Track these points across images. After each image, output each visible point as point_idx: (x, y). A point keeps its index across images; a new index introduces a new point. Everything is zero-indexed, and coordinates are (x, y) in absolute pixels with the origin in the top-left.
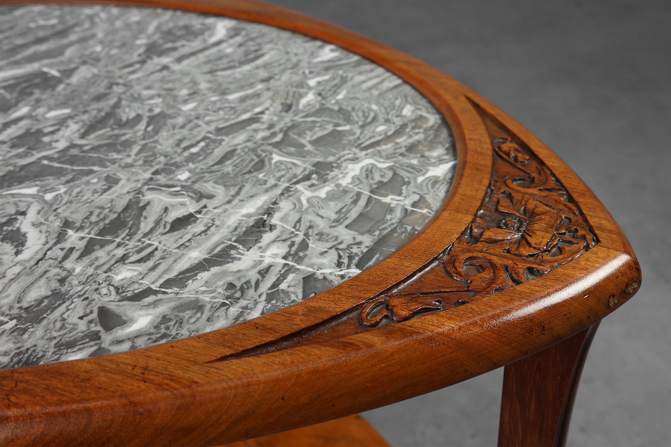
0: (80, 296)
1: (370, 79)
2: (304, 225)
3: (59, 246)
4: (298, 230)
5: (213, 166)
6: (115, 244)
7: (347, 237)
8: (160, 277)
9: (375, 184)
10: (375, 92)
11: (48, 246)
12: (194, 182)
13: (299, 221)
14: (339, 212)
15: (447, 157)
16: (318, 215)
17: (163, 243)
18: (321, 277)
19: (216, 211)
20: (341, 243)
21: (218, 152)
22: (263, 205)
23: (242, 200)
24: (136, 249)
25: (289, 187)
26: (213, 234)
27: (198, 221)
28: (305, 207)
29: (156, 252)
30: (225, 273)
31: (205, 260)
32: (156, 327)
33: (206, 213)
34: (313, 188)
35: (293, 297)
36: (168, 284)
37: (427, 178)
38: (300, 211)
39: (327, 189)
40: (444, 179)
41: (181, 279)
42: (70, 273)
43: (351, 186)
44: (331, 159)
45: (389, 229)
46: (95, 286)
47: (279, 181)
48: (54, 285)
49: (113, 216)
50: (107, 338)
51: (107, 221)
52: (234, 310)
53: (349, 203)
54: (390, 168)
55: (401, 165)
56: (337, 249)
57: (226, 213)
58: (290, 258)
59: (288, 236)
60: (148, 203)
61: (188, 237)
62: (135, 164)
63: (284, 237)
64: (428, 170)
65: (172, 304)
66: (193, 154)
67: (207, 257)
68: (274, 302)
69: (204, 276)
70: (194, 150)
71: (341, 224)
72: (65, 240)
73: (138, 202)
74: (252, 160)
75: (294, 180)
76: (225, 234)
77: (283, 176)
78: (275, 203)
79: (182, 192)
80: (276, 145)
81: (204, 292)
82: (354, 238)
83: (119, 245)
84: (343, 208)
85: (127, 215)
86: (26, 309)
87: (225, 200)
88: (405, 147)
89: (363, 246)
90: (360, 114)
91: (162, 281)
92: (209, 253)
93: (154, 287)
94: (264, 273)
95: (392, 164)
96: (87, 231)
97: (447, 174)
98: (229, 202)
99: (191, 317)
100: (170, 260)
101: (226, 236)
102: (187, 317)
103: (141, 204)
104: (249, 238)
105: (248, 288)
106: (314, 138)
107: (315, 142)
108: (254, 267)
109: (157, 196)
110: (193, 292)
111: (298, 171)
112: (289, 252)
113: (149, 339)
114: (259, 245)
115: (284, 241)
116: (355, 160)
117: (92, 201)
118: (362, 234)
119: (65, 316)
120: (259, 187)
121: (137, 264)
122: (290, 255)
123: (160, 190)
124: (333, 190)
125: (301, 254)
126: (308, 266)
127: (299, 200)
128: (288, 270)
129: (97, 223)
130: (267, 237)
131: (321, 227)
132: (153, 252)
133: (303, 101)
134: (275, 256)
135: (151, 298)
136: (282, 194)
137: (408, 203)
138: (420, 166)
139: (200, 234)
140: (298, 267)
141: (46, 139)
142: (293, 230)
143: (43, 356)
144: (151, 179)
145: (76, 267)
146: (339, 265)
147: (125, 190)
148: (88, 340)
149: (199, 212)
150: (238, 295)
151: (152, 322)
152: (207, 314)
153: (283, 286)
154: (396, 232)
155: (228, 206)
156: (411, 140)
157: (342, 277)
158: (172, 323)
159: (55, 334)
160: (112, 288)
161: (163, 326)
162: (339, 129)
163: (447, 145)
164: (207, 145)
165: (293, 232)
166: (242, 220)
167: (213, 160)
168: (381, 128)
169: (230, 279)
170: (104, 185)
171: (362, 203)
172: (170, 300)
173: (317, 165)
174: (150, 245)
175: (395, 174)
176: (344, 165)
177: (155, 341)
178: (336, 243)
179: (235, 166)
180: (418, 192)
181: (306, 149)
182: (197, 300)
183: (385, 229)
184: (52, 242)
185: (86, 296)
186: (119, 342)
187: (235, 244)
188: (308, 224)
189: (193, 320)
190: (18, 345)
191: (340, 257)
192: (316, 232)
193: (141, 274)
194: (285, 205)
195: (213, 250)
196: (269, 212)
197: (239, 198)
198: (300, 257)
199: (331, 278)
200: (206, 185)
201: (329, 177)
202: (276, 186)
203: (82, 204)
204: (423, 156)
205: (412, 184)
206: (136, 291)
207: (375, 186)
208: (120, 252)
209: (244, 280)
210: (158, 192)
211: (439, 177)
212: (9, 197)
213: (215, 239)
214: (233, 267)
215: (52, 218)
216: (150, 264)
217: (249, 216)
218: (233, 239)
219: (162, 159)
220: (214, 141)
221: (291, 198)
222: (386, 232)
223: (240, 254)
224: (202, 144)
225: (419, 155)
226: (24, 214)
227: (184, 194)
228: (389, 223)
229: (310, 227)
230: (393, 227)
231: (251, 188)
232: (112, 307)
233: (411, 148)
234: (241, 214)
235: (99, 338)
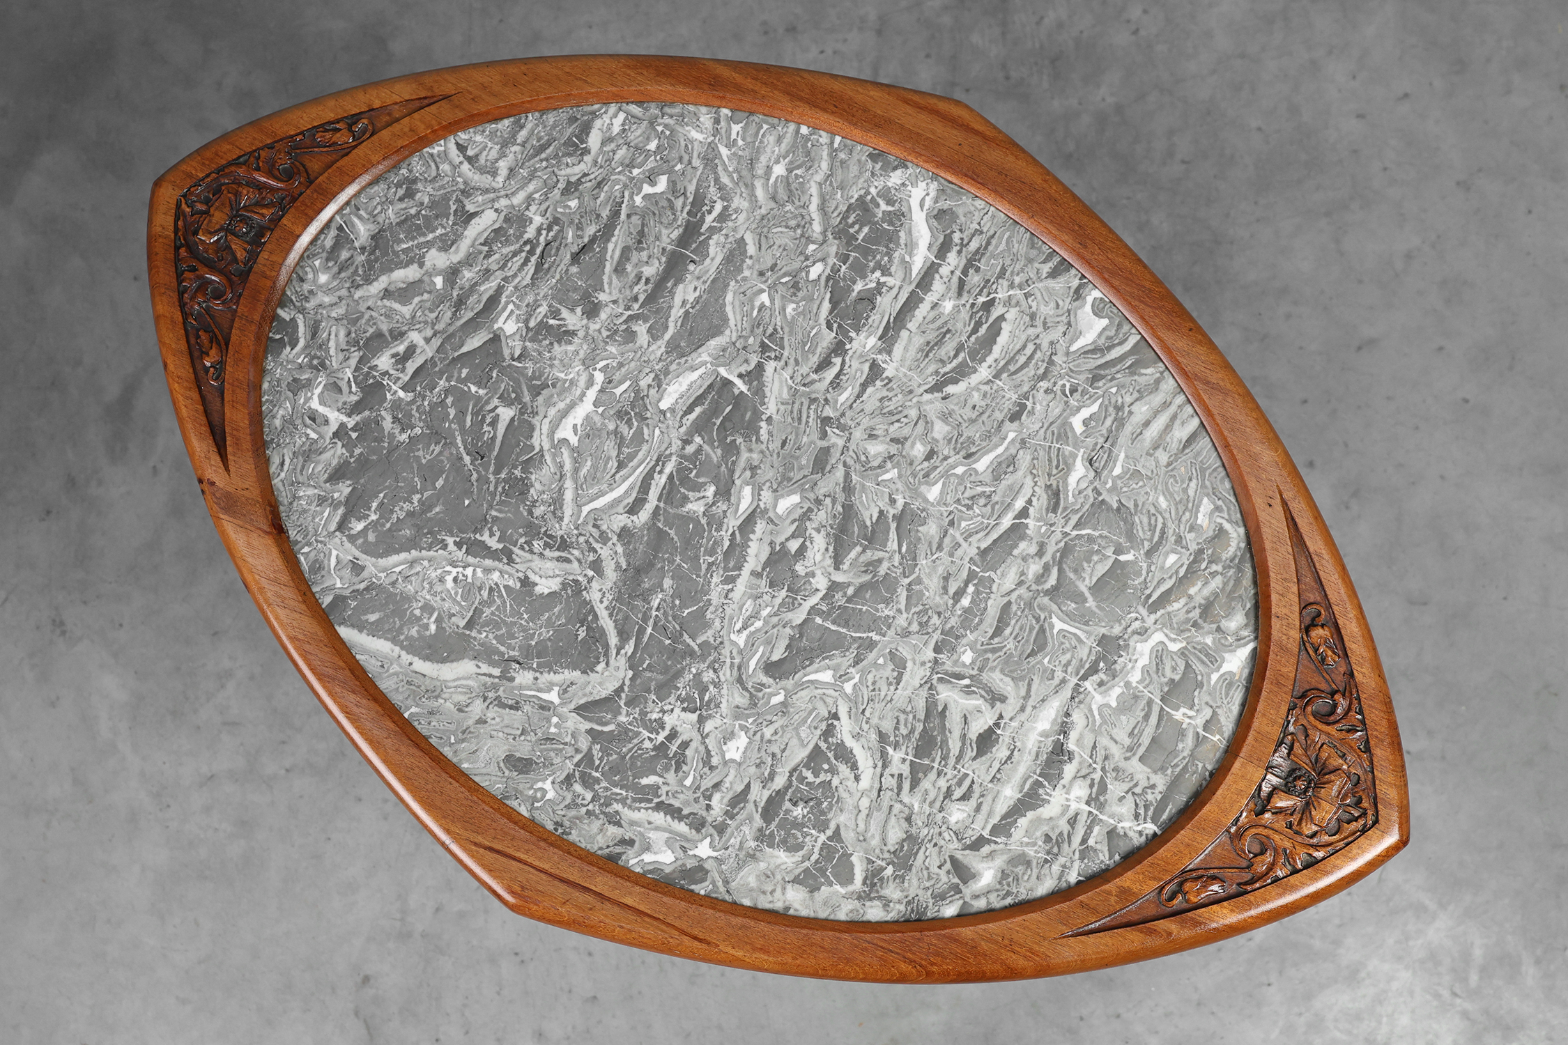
0: (930, 841)
1: (1156, 413)
2: (1101, 754)
3: (887, 772)
4: (1095, 762)
5: (992, 638)
6: (935, 771)
7: (1141, 777)
8: (987, 821)
9: (1167, 684)
10: (1163, 457)
11: (879, 770)
12: (981, 670)
13: (1094, 747)
14: (1131, 734)
15: (1245, 633)
16: (1112, 738)
17: (976, 772)
18: (1122, 833)
19: (1013, 724)
20: (1136, 785)
21: (993, 607)
22: (1057, 716)
23: (1034, 707)
24: (955, 780)
25: (1077, 684)
26: (1018, 763)
27: (1000, 740)
28: (1098, 724)
29: (974, 786)
30: (1039, 820)
31: (1019, 800)
32: (1000, 883)
33: (1004, 727)
34: (1103, 688)
35: (1102, 858)
36: (995, 830)
37: (1222, 676)
38: (1093, 731)
39: (1117, 691)
40: (1239, 680)
41: (1005, 825)
42: (911, 808)
43: (1141, 688)
44: (1117, 630)
45: (1181, 767)
46: (937, 830)
47: (1066, 672)
48: (905, 825)
49: (920, 727)
50: (967, 891)
51: (917, 735)
52: (1056, 868)
53: (1140, 719)
54: (1183, 653)
55: (1195, 648)
56: (1134, 794)
57: (1023, 729)
58: (1093, 804)
59: (1088, 771)
60: (945, 707)
61: (996, 765)
62: (911, 629)
63: (1083, 772)
64: (1223, 660)
65: (1005, 857)
66: (966, 611)
67: (1019, 796)
68: (1086, 861)
69: (1023, 822)
70: (965, 602)
71: (1134, 755)
72: (890, 762)
73: (935, 703)
74: (1032, 629)
75: (1082, 672)
76: (1029, 763)
77: (1069, 663)
78: (1068, 715)
79: (973, 688)
80: (1053, 593)
81: (1027, 844)
82: (1148, 778)
83: (939, 774)
84: (1135, 727)
85: (932, 725)
86: (894, 853)
87: (1018, 708)
88: (1200, 605)
89: (1156, 791)
90: (1145, 520)
91: (989, 827)
92: (1021, 792)
93: (986, 833)
94: (1073, 822)
95: (1184, 644)
96: (904, 748)
97: (1244, 667)
98: (1023, 709)
99: (1024, 874)
100: (989, 798)
101: (1030, 766)
102: (1021, 873)
103: (940, 709)
104: (1052, 771)
105: (1063, 842)
106: (1094, 580)
107: (1096, 588)
108: (1063, 813)
109: (950, 693)
110: (1018, 843)
111: (1083, 653)
112: (1091, 794)
113: (998, 896)
114: (1062, 782)
115: (1084, 777)
116: (1143, 633)
117: (892, 700)
118: (1155, 772)
119: (926, 864)
120: (1048, 683)
121: (962, 802)
122: (1093, 799)
123: (951, 682)
124: (1123, 693)
125: (1102, 799)
126: (1109, 817)
127: (1091, 710)
128: (1093, 821)
129: (908, 735)
130: (1069, 770)
131: (1116, 758)
132: (971, 786)
133: (1072, 480)
134: (1078, 799)
135: (986, 849)
136: (1073, 698)
137: (1200, 721)
138: (1214, 652)
139: (1006, 762)
140: (1101, 817)
141: (800, 569)
142: (1091, 761)
143: (927, 907)
144: (936, 661)
145: (913, 801)
146: (1137, 816)
147: (917, 683)
148: (952, 893)
149: (997, 725)
150: (1055, 850)
151: (995, 877)
152: (1035, 871)
153: (1091, 842)
154: (1188, 771)
155: (1023, 717)
156: (1206, 592)
157: (1140, 833)
158: (1010, 879)
159: (928, 884)
160: (951, 833)
161: (1004, 882)
162: (1122, 558)
163: (1248, 606)
164: (977, 592)
165: (1090, 765)
166: (1041, 742)
167: (991, 626)
168: (1172, 558)
169: (1045, 828)
170: (893, 670)
171: (1154, 719)
172: (1003, 852)
173: (1103, 640)
174: (966, 775)
175: (1188, 666)
176: (1132, 643)
177: (1003, 899)
178: (1131, 784)
179: (1015, 638)
180: (1211, 703)
181: (1087, 605)
182: (1024, 854)
183: (1176, 765)
184: (880, 764)
185: (934, 841)
186: (977, 897)
187: (1040, 779)
188: (1103, 752)
189: (1026, 878)
190: (905, 894)
191: (1137, 805)
192: (1112, 766)
193: (969, 816)
194: (1077, 717)
195: (1023, 786)
196: (1064, 729)
197: (1031, 703)
198: (1101, 804)
199: (1131, 834)
200: (993, 675)
201: (1117, 667)
202: (1063, 681)
203: (884, 704)
204: (1219, 629)
205: (1205, 688)
206: (973, 839)
207: (1166, 689)
208: (942, 783)
209: (1057, 831)
210: (950, 686)
211: (1235, 675)
212: (812, 687)
213: (1022, 770)
214: (1046, 812)
215: (865, 727)
216: (973, 803)
217: (1045, 734)
218: (1038, 772)
219: (935, 620)
220: (982, 579)
221: (1082, 706)
222: (1178, 769)
223: (1047, 794)
224: (971, 589)
225: (1214, 626)
226: (835, 716)
227: (974, 692)
228: (1181, 757)
229: (1106, 758)
230: (1185, 762)
231: (1040, 685)
232: (959, 855)
233: (1207, 609)
234: (1036, 732)
235: (961, 892)
